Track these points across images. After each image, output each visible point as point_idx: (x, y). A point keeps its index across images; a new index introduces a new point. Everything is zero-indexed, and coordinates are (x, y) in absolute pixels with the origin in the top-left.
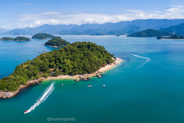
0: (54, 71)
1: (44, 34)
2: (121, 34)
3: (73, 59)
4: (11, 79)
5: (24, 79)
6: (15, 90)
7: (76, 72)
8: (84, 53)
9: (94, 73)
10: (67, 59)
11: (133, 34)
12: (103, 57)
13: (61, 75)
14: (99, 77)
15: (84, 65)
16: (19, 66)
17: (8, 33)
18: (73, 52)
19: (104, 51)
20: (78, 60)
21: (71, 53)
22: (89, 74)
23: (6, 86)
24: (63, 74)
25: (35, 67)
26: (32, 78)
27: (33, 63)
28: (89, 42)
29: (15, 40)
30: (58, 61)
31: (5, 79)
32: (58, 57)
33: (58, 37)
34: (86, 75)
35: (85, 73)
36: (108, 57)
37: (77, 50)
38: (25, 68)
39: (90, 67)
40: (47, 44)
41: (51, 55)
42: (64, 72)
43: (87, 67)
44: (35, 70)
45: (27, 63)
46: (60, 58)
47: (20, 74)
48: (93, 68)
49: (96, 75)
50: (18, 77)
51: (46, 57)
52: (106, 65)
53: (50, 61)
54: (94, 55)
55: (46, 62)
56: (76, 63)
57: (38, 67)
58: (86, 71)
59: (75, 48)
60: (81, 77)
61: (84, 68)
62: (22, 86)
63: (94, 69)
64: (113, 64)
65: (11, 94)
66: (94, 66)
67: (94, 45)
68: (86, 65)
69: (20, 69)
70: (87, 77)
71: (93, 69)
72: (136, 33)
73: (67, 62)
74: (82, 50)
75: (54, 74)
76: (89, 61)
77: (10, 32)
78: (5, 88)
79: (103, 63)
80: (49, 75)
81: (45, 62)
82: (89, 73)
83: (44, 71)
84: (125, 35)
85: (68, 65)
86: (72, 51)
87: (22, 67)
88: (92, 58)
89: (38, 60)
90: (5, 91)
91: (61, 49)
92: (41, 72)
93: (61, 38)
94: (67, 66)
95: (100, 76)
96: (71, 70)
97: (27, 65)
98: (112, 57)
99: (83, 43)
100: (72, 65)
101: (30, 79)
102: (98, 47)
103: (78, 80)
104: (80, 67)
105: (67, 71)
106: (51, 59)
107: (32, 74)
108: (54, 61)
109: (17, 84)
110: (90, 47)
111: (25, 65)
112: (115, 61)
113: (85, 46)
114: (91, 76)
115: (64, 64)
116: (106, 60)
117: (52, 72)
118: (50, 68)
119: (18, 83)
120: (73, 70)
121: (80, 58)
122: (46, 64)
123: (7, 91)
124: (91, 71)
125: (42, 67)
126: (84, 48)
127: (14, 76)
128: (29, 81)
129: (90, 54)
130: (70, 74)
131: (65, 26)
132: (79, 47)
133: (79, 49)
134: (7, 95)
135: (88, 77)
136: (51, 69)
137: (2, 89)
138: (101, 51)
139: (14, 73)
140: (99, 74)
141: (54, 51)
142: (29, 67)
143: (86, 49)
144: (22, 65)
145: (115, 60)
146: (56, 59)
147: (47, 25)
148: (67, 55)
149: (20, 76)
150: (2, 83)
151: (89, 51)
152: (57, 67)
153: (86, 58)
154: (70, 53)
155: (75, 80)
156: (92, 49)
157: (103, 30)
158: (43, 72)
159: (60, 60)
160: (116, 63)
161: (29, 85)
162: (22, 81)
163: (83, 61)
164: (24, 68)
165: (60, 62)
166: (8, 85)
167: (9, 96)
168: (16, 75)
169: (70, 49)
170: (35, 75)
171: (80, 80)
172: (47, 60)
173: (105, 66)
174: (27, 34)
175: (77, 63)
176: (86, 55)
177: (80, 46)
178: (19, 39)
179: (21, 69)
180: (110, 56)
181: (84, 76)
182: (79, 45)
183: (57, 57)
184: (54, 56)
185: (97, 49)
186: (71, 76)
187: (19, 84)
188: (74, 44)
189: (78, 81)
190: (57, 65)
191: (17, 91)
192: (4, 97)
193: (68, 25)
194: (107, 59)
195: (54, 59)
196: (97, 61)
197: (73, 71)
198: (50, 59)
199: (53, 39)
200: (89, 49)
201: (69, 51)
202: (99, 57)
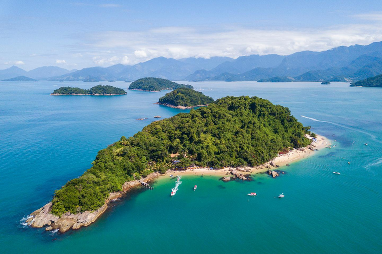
0: (179, 158)
1: (155, 79)
2: (336, 80)
3: (218, 134)
4: (87, 183)
5: (116, 179)
6: (99, 206)
7: (224, 161)
8: (242, 121)
9: (261, 166)
10: (205, 133)
11: (368, 80)
12: (284, 132)
13: (193, 166)
14: (272, 176)
15: (240, 147)
16: (104, 152)
17: (72, 77)
18: (219, 118)
19: (289, 119)
20: (229, 135)
21: (214, 120)
22: (252, 166)
23: (77, 200)
24: (196, 165)
25: (139, 152)
26: (134, 175)
27: (135, 143)
28: (255, 98)
29: (91, 92)
30: (188, 138)
31: (74, 184)
32: (188, 128)
33: (187, 86)
34: (245, 169)
35: (243, 165)
36: (297, 131)
37: (226, 114)
38: (118, 155)
39: (255, 152)
40: (163, 102)
41: (171, 125)
42: (199, 160)
43: (247, 152)
44: (140, 159)
45: (121, 144)
46: (192, 130)
47: (106, 168)
48: (260, 154)
49: (265, 170)
50: (103, 176)
51: (163, 129)
52: (291, 149)
53: (170, 138)
54: (265, 126)
55: (162, 139)
56: (224, 142)
57: (146, 151)
58: (246, 159)
59: (224, 110)
60: (234, 172)
61: (240, 153)
62: (113, 196)
63: (263, 157)
64: (306, 149)
65: (90, 217)
66: (263, 150)
67: (265, 105)
68: (245, 148)
69: (105, 158)
70: (246, 173)
71: (260, 158)
72: (377, 77)
73: (206, 139)
74: (238, 114)
75: (178, 165)
76: (252, 139)
77: (76, 75)
78: (76, 205)
79: (284, 146)
80: (168, 168)
81: (159, 141)
82: (250, 164)
83: (158, 158)
84: (345, 81)
85: (208, 146)
86: (217, 116)
87: (111, 153)
88: (258, 131)
89: (146, 136)
90: (77, 212)
91: (194, 112)
92: (153, 161)
93: (192, 87)
94: (205, 149)
95: (274, 174)
96: (214, 156)
97: (122, 148)
98: (306, 132)
99: (240, 98)
100: (215, 145)
101: (129, 177)
102: (275, 110)
103: (228, 178)
104: (232, 152)
105: (206, 159)
106: (172, 133)
107: (134, 166)
108: (178, 138)
109: (102, 192)
110: (256, 107)
111: (118, 148)
112: (313, 143)
113: (246, 105)
114: (255, 171)
115: (200, 143)
116: (291, 137)
117: (175, 161)
118: (171, 153)
119: (104, 189)
120: (218, 156)
121: (232, 131)
122: (163, 144)
123: (81, 211)
124: (257, 160)
125: (153, 151)
126: (243, 111)
127: (94, 174)
128: (128, 183)
129: (254, 123)
130: (212, 165)
131: (201, 60)
132: (232, 108)
133: (231, 112)
134: (81, 221)
135: (249, 173)
136: (174, 153)
137: (69, 208)
138: (280, 118)
139: (94, 168)
140: (272, 168)
141: (179, 117)
142: (126, 151)
143: (246, 113)
144: (110, 148)
145: (312, 141)
146: (183, 133)
147: (162, 59)
148: (206, 125)
149: (108, 174)
150: (68, 194)
151: (253, 117)
152: (184, 151)
153: (246, 131)
154: (212, 120)
155: (222, 179)
156: (260, 112)
157: (288, 68)
158: (157, 161)
159: (192, 136)
160: (314, 148)
161: (127, 192)
162: (113, 184)
163: (239, 138)
164: (116, 154)
165: (191, 140)
166: (82, 196)
167: (86, 223)
168: (98, 171)
169: (212, 113)
170: (139, 169)
171: (232, 178)
172: (164, 135)
173: (288, 152)
174: (117, 80)
175: (227, 141)
176: (246, 126)
177: (233, 105)
178: (99, 91)
179: (107, 157)
180: (303, 129)
181: (240, 170)
182: (232, 103)
183: (185, 130)
184: (179, 128)
185: (273, 114)
186: (214, 168)
187: (106, 192)
188: (221, 102)
189: (227, 181)
190: (184, 146)
191: (104, 207)
192: (76, 226)
193: (208, 60)
194: (293, 135)
195: (178, 132)
196: (270, 138)
197: (219, 159)
198: (170, 133)
199: (176, 92)
200: (254, 112)
201: (210, 117)
202: (276, 132)
